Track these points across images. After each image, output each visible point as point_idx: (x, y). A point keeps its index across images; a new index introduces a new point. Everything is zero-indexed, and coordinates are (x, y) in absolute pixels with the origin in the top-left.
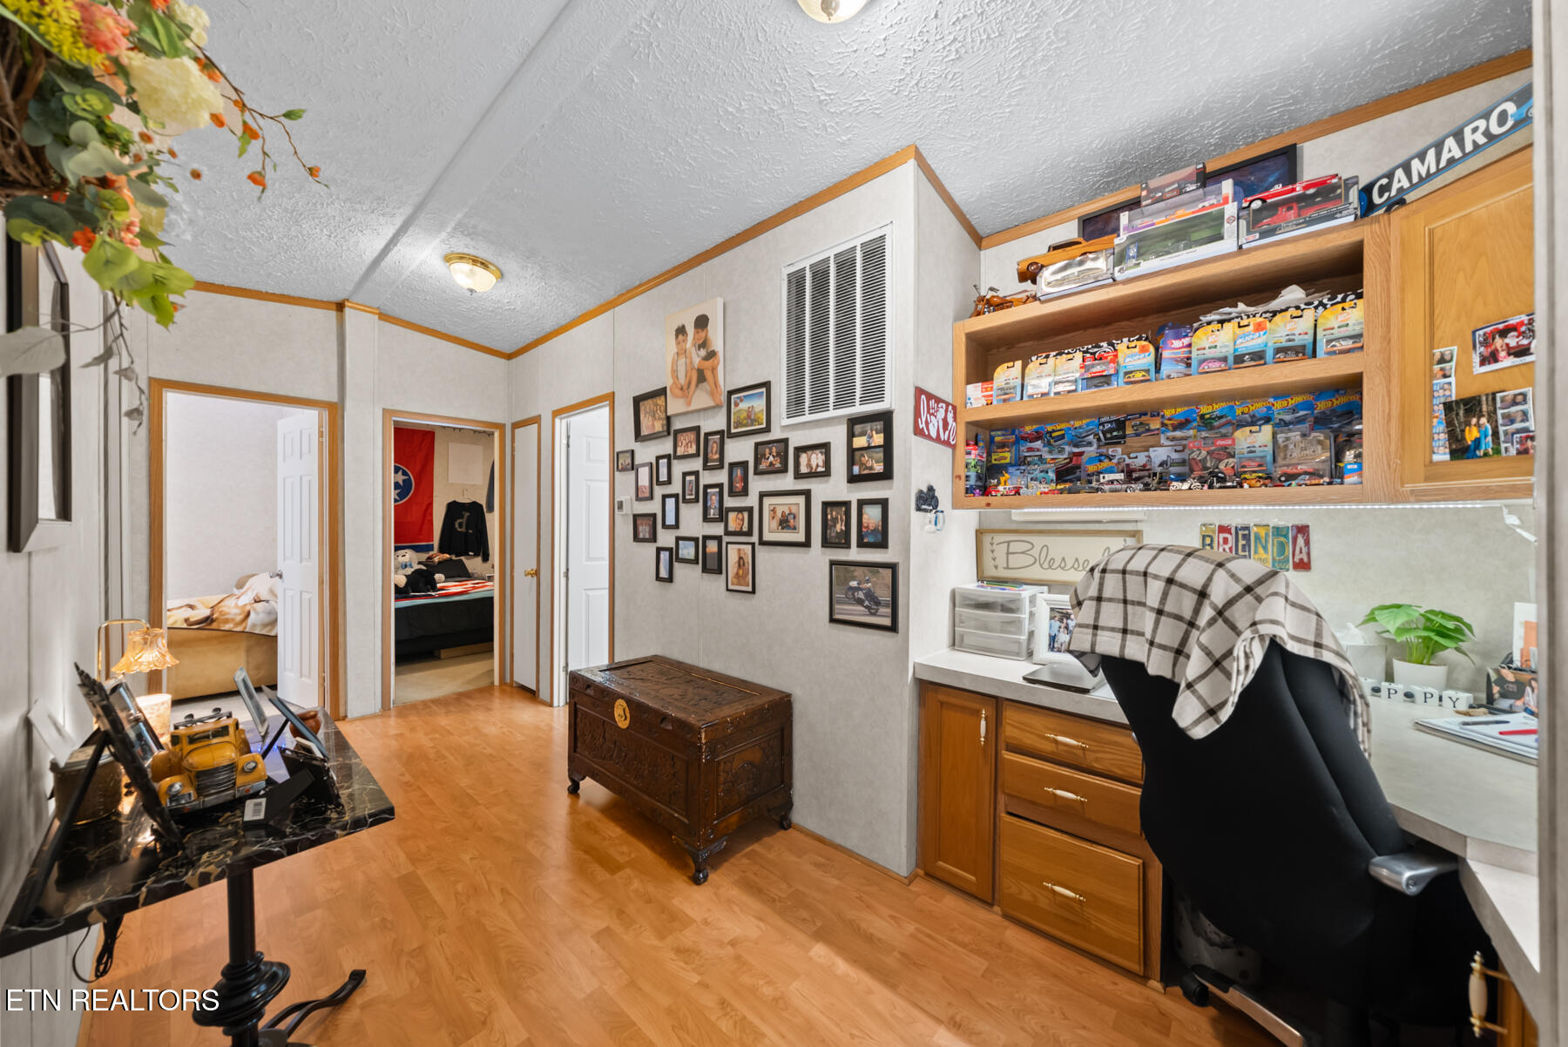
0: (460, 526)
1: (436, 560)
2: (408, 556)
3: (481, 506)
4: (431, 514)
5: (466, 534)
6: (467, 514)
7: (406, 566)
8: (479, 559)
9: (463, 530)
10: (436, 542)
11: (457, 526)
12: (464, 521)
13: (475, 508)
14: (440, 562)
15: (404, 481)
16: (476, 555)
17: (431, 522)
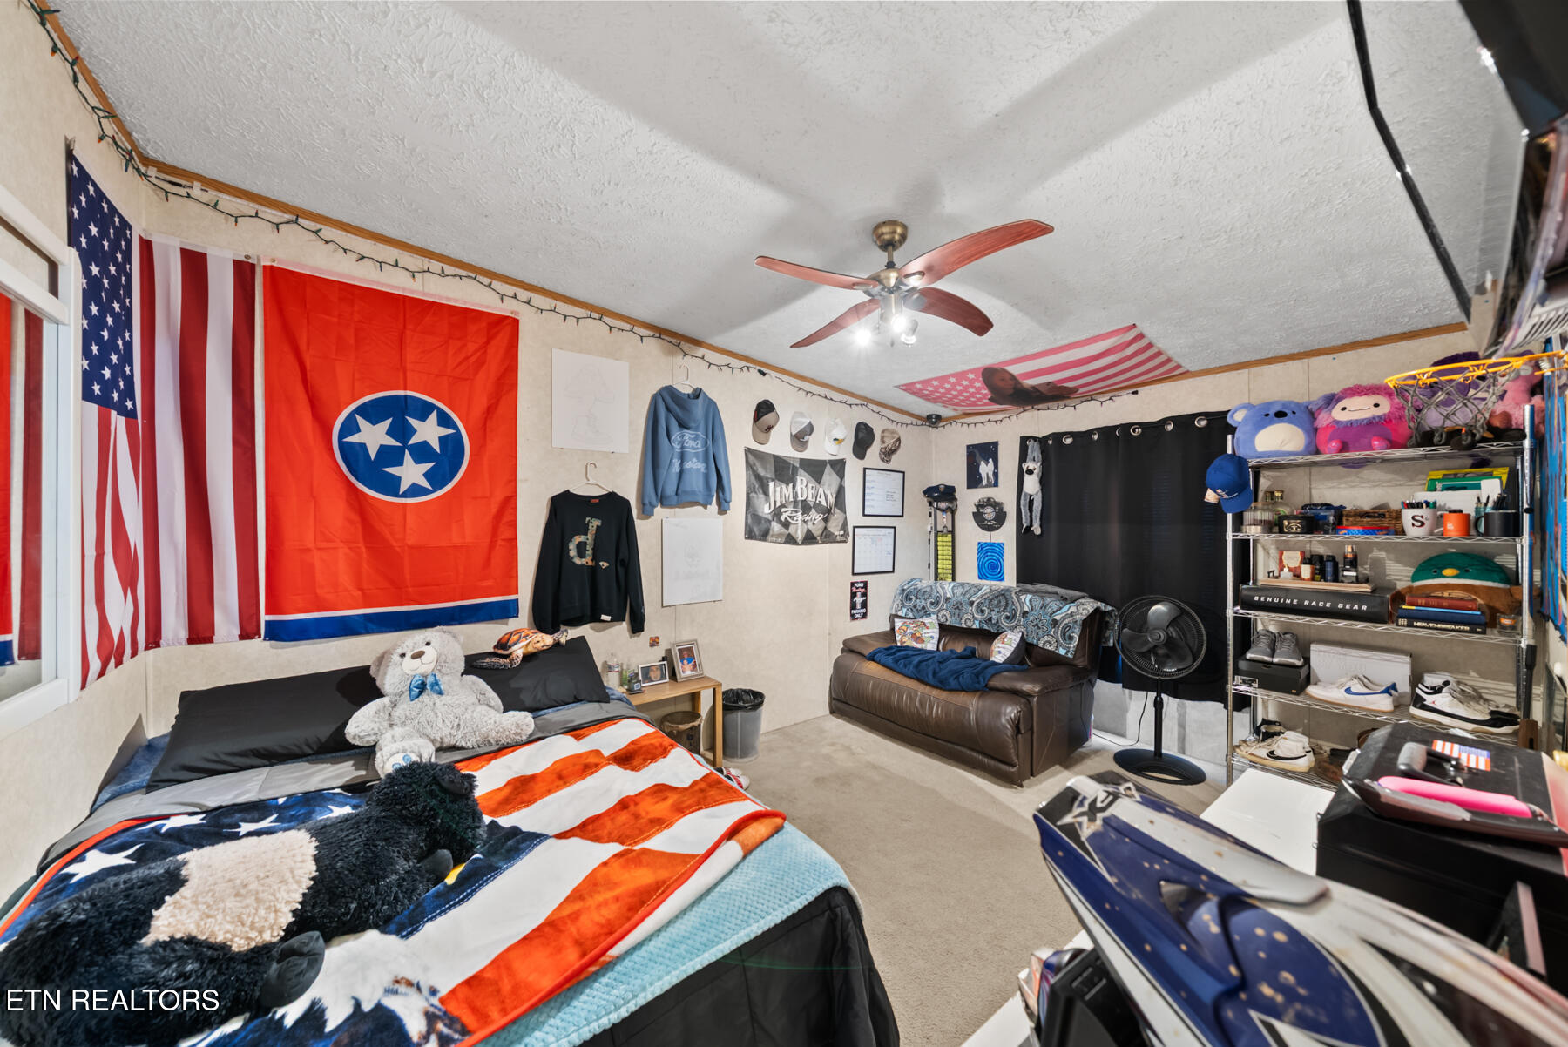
0: (580, 551)
1: (518, 651)
2: (431, 654)
3: (627, 502)
4: (513, 525)
5: (594, 570)
6: (596, 523)
7: (422, 688)
8: (624, 626)
9: (587, 561)
10: (524, 595)
11: (573, 553)
12: (589, 538)
13: (613, 509)
14: (527, 658)
15: (443, 440)
16: (618, 618)
17: (512, 542)
